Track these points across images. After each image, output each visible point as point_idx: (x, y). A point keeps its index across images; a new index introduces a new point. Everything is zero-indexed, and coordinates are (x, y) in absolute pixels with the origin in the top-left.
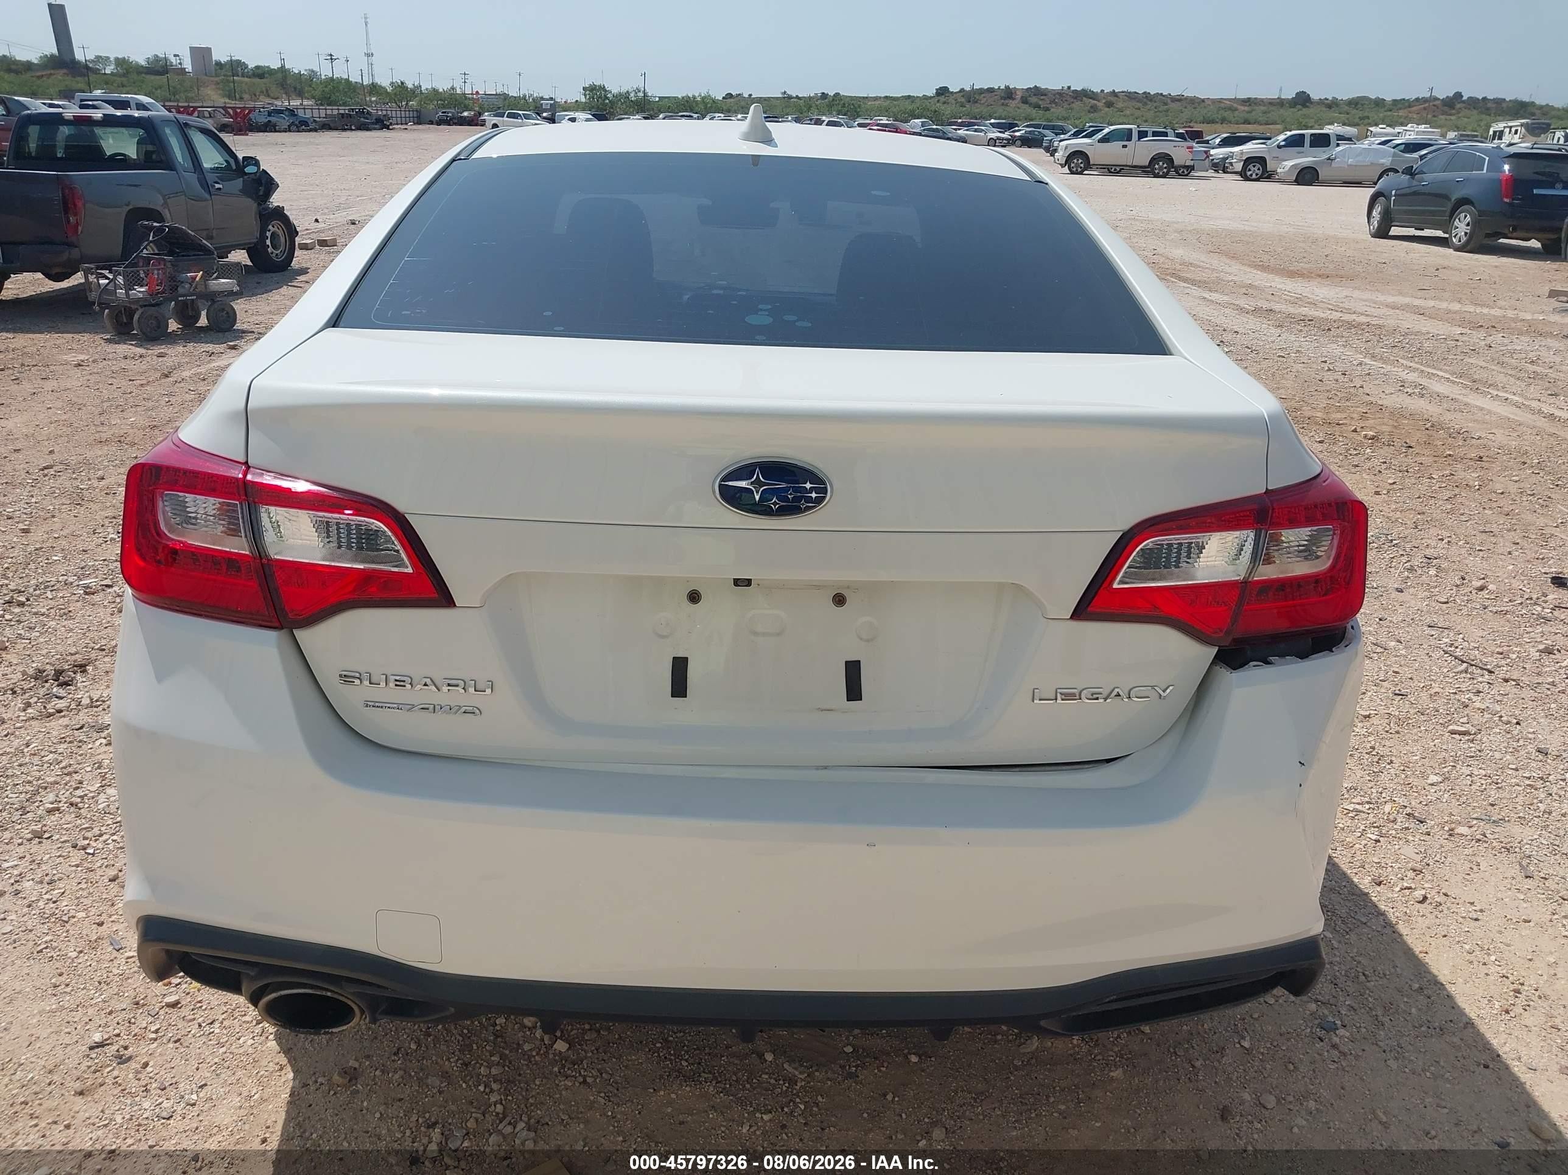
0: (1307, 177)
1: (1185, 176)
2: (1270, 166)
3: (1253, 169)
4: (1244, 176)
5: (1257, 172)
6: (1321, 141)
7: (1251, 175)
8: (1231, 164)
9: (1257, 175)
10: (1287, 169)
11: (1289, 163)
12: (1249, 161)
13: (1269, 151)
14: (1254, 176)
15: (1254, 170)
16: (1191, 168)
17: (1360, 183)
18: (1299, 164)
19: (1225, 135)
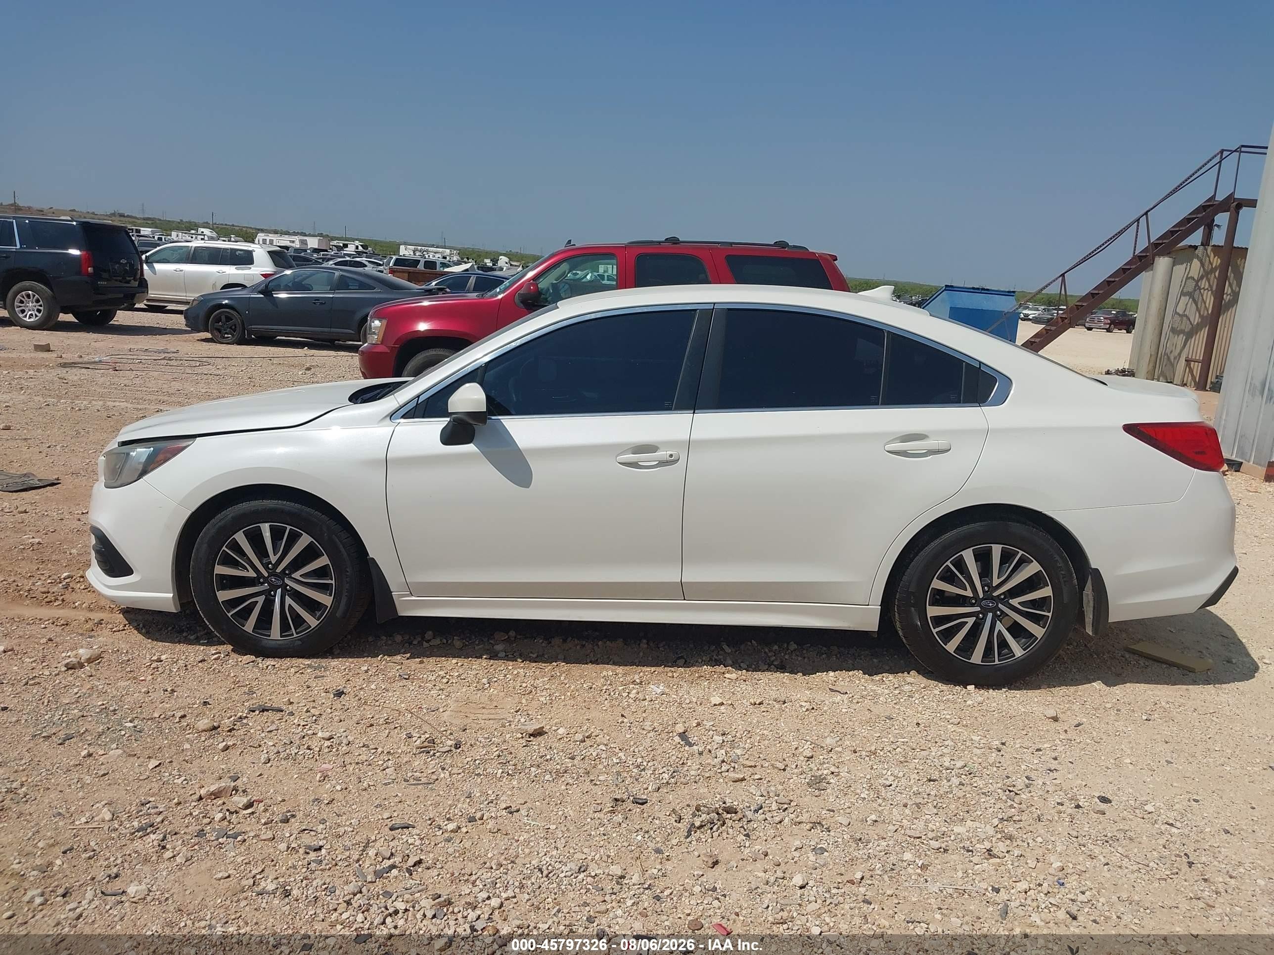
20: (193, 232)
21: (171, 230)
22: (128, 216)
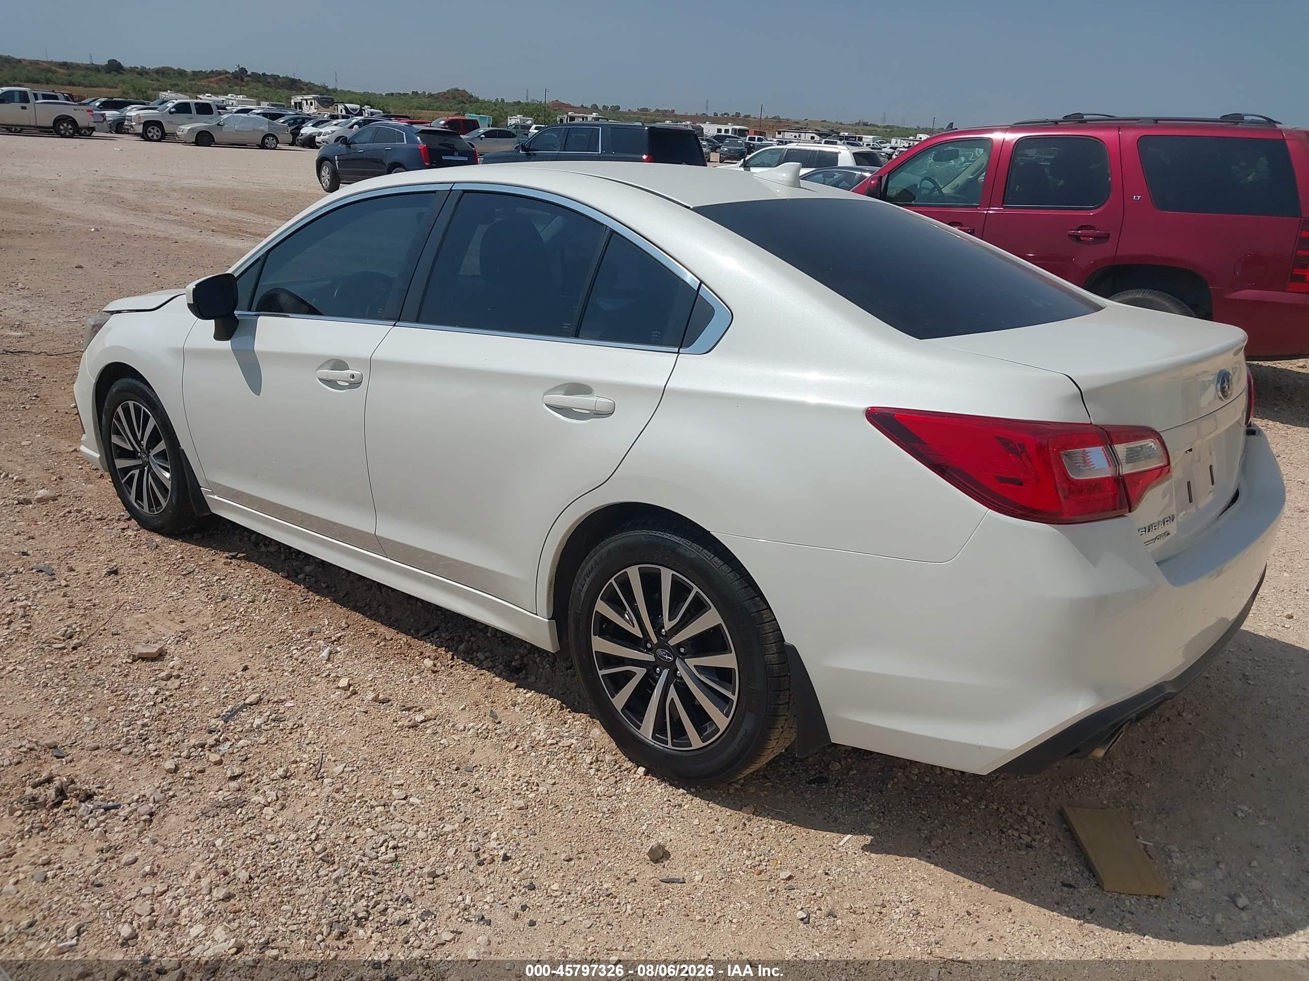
0: (204, 139)
1: (89, 136)
2: (168, 128)
3: (152, 131)
4: (145, 137)
5: (157, 133)
6: (205, 109)
7: (152, 136)
8: (132, 126)
9: (157, 136)
10: (185, 132)
11: (187, 127)
12: (147, 124)
13: (163, 116)
14: (155, 137)
15: (154, 132)
16: (93, 129)
17: (245, 145)
18: (195, 128)
19: (104, 99)
20: (911, 138)
21: (893, 136)
22: (871, 125)
